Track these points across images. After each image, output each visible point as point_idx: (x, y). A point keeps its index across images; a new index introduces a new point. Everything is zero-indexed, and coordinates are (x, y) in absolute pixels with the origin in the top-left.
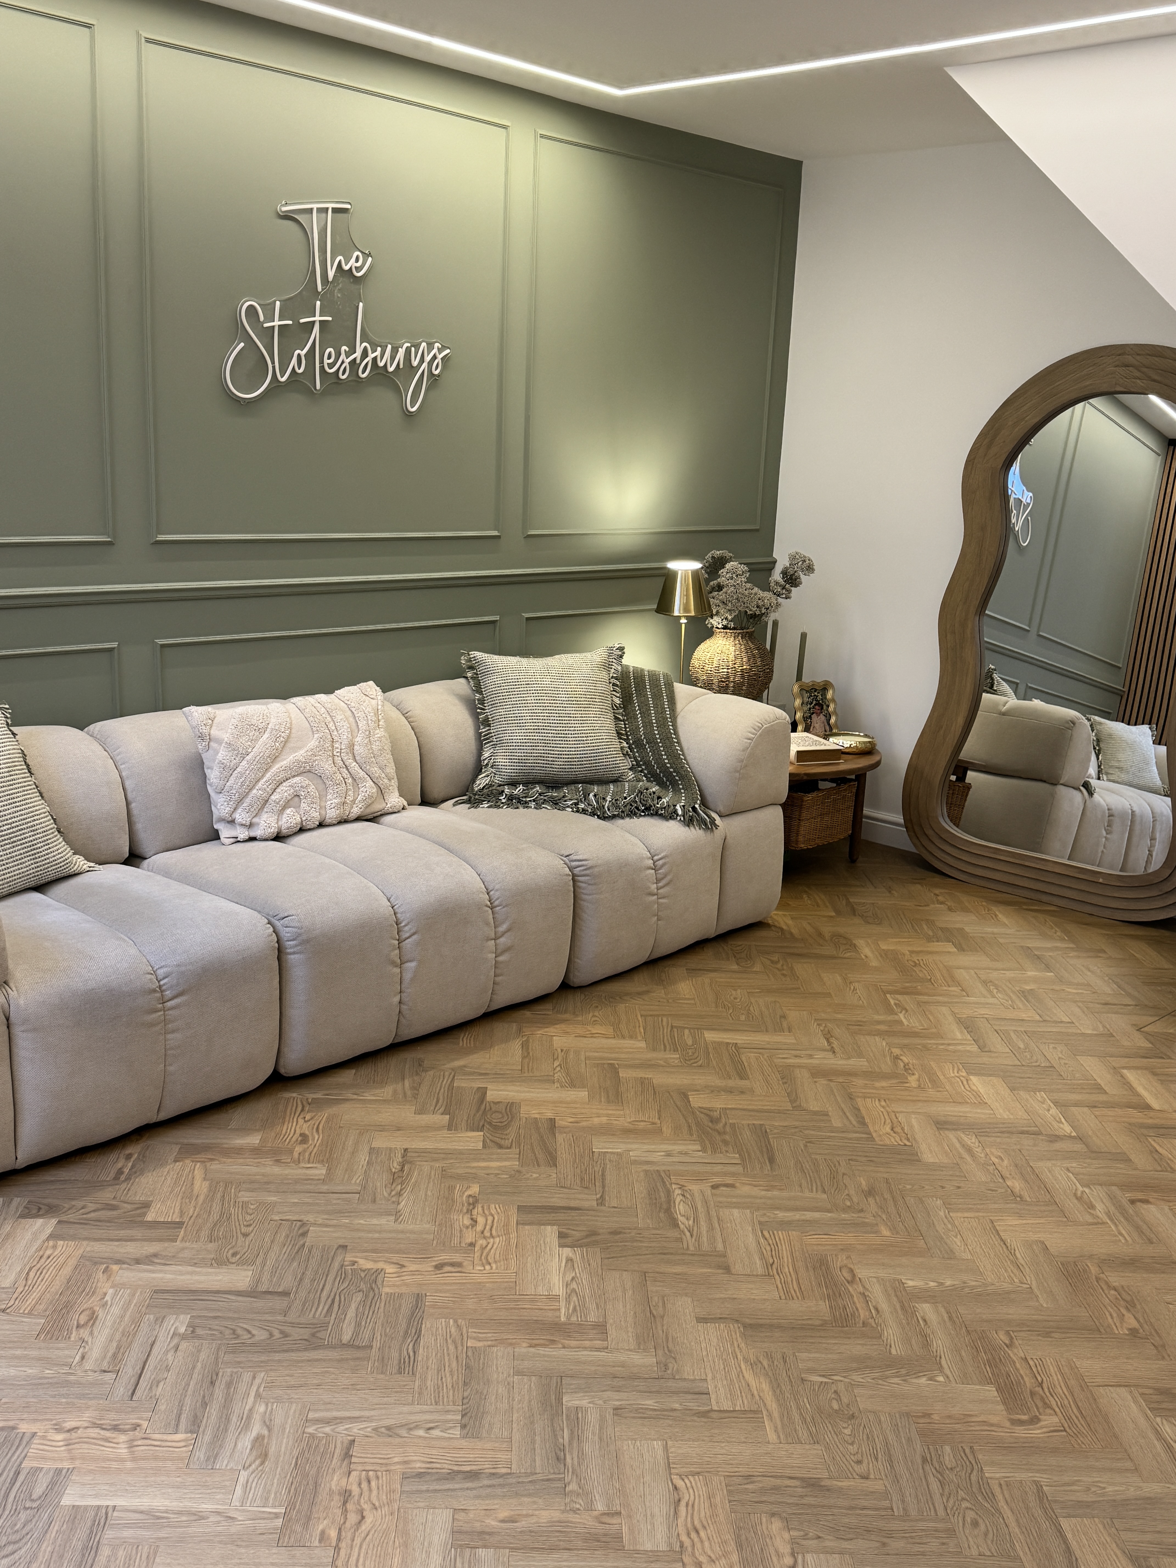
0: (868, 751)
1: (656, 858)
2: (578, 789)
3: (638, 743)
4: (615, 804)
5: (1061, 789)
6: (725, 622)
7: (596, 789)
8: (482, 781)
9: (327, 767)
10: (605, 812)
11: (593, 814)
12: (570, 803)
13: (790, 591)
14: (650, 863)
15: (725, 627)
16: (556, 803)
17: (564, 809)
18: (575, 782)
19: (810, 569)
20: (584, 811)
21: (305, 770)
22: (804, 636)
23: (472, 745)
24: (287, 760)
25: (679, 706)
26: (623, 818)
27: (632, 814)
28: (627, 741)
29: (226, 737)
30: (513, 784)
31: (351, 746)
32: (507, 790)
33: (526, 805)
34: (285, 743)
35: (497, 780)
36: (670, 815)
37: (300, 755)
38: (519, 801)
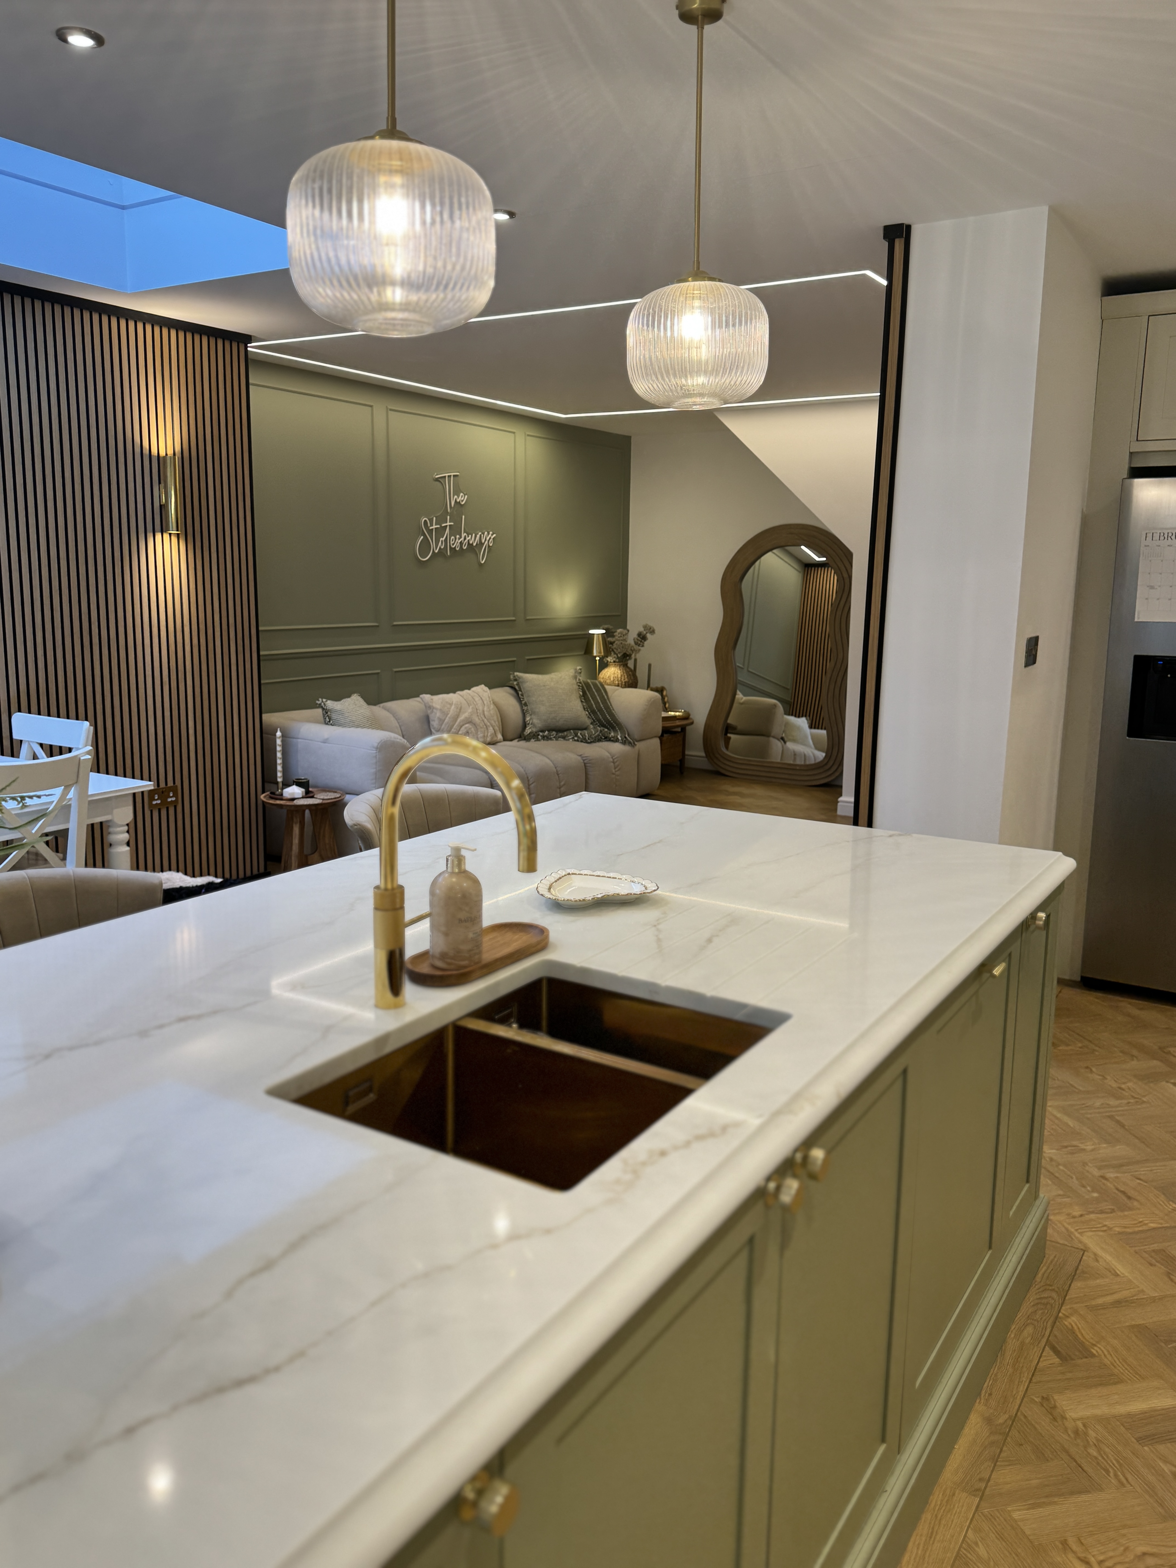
0: (686, 717)
1: (614, 758)
2: (571, 733)
3: (593, 712)
4: (590, 736)
5: (772, 739)
6: (614, 659)
7: (580, 732)
8: (528, 731)
9: (476, 720)
10: (587, 741)
11: (582, 741)
12: (570, 737)
13: (643, 643)
14: (612, 760)
15: (614, 662)
16: (564, 738)
17: (569, 740)
18: (568, 730)
19: (653, 632)
20: (578, 741)
21: (469, 721)
22: (650, 666)
23: (520, 715)
24: (462, 717)
25: (609, 694)
26: (595, 742)
27: (600, 740)
28: (588, 711)
29: (438, 707)
30: (543, 731)
31: (483, 711)
32: (541, 734)
33: (551, 739)
34: (460, 710)
35: (534, 730)
36: (617, 740)
37: (466, 715)
38: (548, 738)
